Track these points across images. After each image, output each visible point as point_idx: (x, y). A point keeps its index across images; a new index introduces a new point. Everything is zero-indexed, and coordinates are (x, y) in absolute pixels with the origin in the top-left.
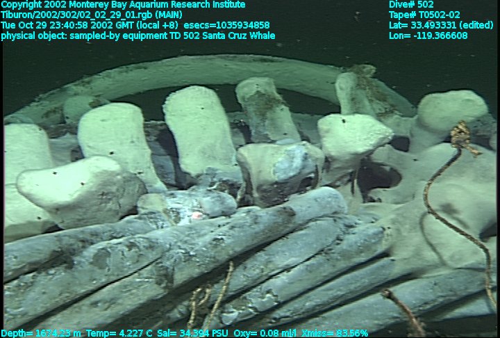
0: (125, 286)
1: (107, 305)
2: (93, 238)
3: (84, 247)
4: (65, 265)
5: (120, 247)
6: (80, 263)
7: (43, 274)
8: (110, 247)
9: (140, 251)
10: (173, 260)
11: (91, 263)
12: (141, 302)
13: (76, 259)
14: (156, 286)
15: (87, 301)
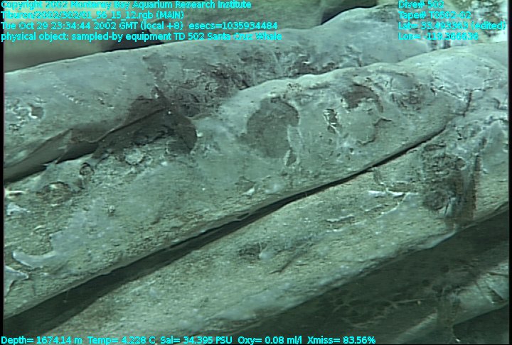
0: (337, 209)
1: (283, 257)
2: (250, 69)
3: (223, 93)
4: (170, 140)
5: (323, 96)
6: (210, 135)
7: (112, 160)
8: (298, 97)
9: (381, 109)
10: (474, 141)
11: (242, 139)
12: (380, 254)
13: (202, 126)
14: (422, 212)
15: (228, 245)
